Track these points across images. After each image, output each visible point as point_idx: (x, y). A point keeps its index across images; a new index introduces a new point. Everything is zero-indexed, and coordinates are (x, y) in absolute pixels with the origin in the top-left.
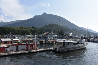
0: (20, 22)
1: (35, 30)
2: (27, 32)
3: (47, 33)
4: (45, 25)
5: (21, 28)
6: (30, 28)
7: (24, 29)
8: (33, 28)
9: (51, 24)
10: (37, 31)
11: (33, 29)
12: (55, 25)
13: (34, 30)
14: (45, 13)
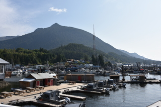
0: (7, 40)
1: (46, 55)
2: (32, 59)
3: (72, 60)
4: (62, 46)
5: (17, 51)
6: (36, 51)
7: (24, 52)
8: (41, 50)
9: (73, 44)
10: (51, 58)
11: (43, 53)
12: (79, 45)
13: (44, 55)
14: (56, 24)
